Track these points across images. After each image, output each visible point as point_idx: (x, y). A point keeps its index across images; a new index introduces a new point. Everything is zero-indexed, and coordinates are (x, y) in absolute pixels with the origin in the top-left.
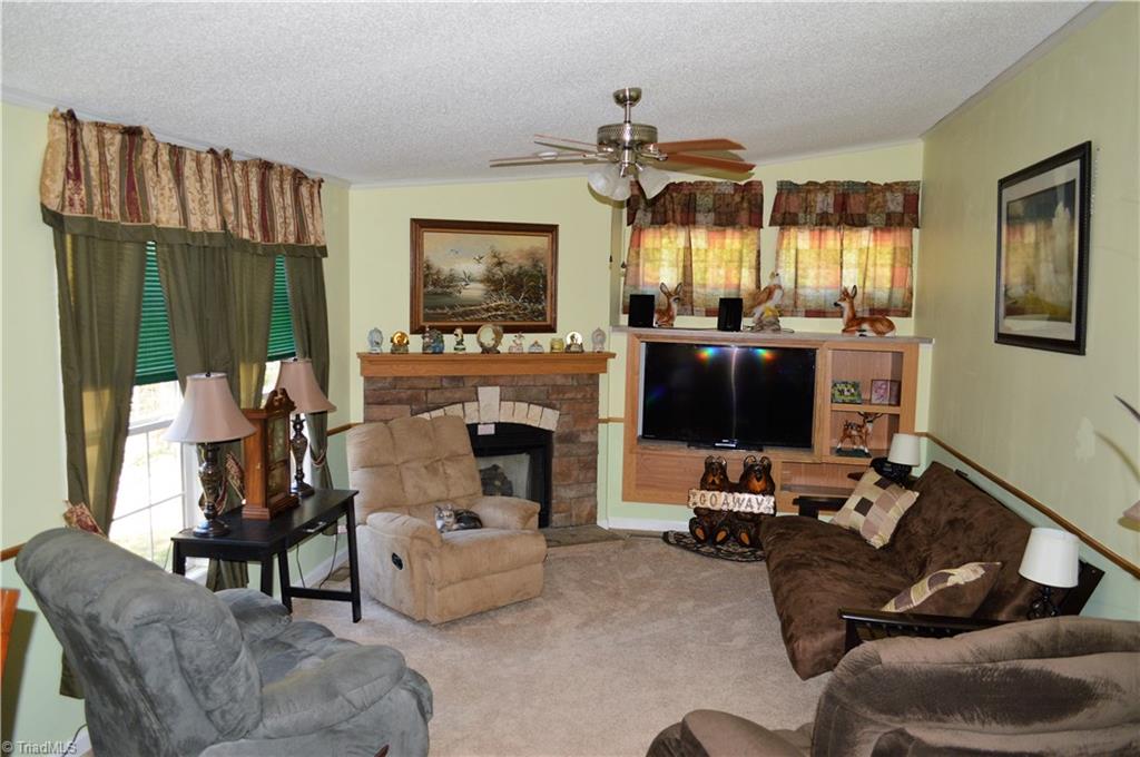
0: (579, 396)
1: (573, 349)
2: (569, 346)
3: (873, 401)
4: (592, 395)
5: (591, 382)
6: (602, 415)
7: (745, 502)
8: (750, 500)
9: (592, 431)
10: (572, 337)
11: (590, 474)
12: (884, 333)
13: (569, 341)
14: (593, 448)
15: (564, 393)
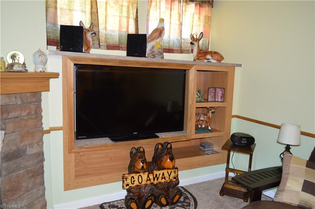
0: (24, 114)
1: (16, 68)
2: (12, 65)
3: (209, 100)
4: (36, 110)
5: (34, 99)
6: (45, 127)
7: (161, 176)
8: (163, 174)
9: (37, 143)
10: (13, 57)
11: (38, 180)
12: (221, 61)
13: (10, 61)
14: (40, 157)
15: (8, 113)
